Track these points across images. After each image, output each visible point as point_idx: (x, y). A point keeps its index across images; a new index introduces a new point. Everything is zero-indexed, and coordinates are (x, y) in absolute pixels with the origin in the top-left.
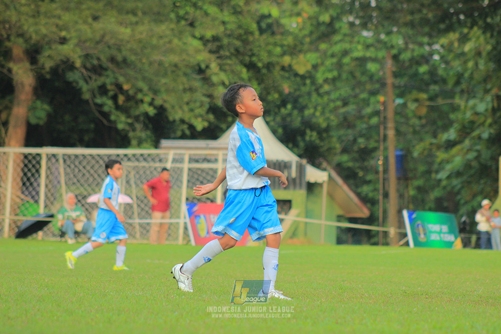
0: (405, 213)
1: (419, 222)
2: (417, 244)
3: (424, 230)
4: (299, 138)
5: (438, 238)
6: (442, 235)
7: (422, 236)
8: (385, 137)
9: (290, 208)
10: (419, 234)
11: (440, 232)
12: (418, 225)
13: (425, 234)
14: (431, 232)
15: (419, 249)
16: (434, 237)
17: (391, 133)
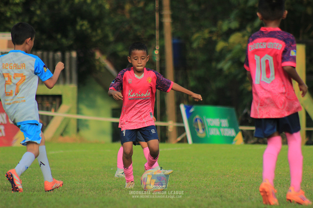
0: (182, 108)
1: (197, 117)
2: (196, 140)
3: (203, 125)
4: (69, 28)
5: (218, 133)
6: (222, 130)
7: (201, 131)
8: (161, 25)
9: (61, 103)
10: (198, 129)
11: (220, 127)
12: (196, 120)
13: (204, 129)
14: (210, 127)
15: (198, 145)
16: (214, 132)
17: (167, 21)
